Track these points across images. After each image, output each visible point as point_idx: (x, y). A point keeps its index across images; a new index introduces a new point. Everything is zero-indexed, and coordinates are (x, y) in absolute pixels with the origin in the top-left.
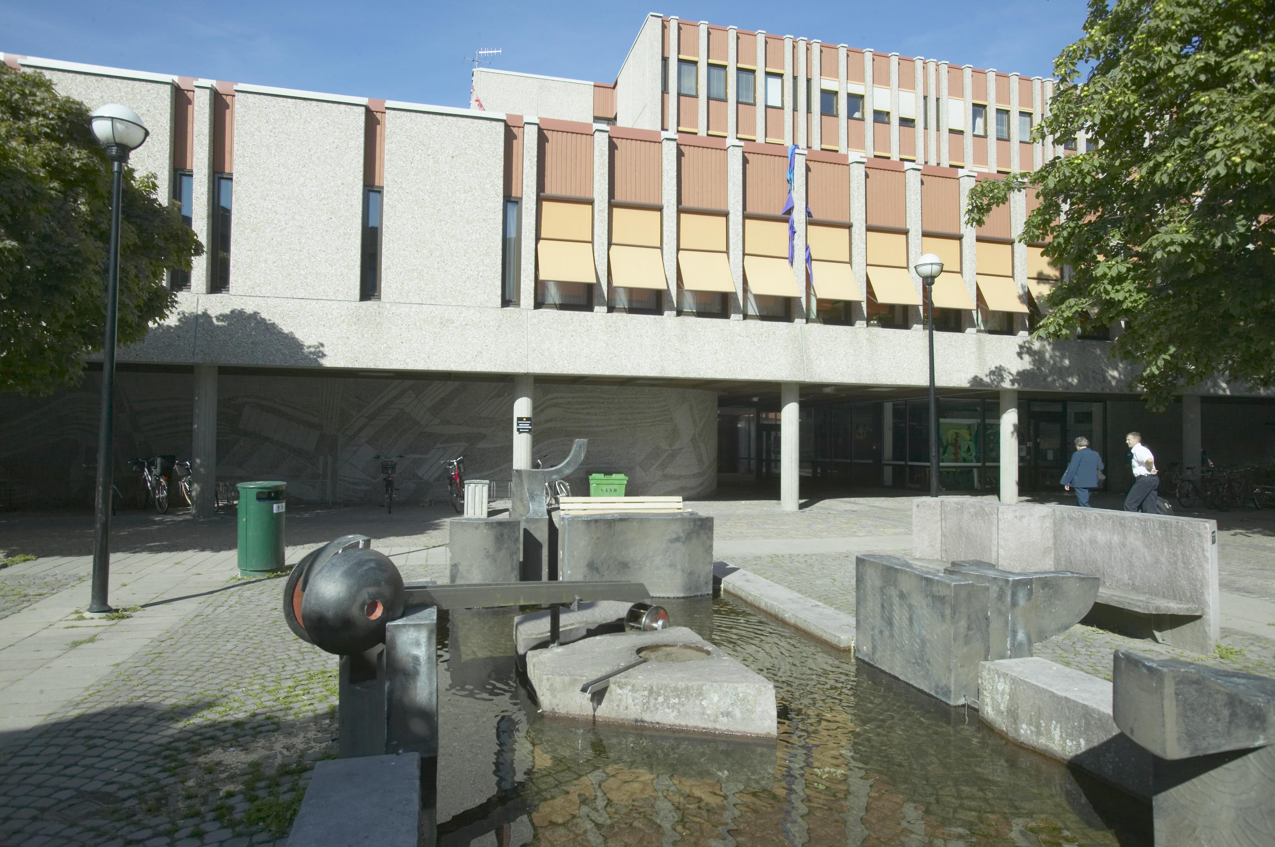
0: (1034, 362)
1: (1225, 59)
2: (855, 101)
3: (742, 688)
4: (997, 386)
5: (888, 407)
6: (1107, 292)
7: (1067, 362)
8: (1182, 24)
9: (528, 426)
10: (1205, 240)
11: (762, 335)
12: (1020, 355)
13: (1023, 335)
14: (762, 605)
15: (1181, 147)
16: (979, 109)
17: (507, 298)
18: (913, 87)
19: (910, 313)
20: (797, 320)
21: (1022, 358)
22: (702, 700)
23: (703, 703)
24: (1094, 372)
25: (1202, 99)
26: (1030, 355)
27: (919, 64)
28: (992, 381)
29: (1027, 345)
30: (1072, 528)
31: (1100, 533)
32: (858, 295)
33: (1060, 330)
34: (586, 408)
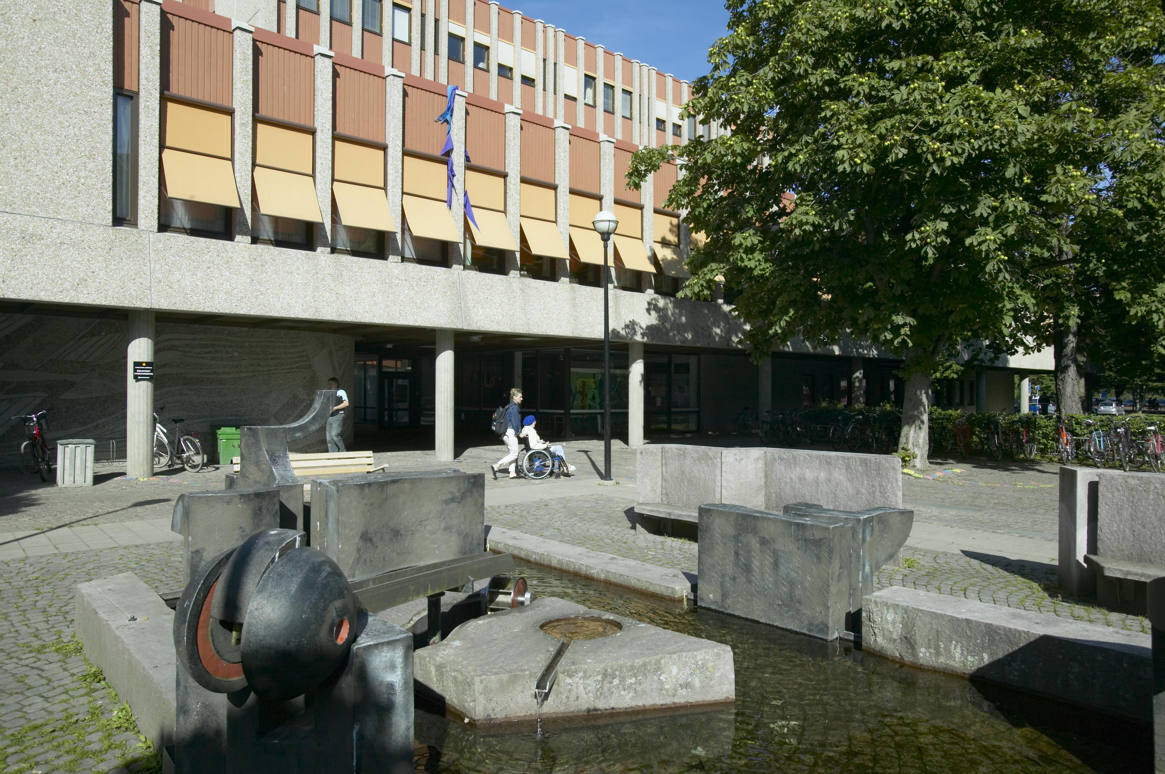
0: (660, 318)
1: (842, 77)
2: (481, 50)
3: (700, 656)
4: (631, 339)
5: (518, 356)
6: (742, 259)
7: (684, 319)
8: (816, 41)
9: (148, 373)
10: (827, 223)
11: (420, 279)
12: (648, 310)
13: (650, 293)
14: (554, 563)
15: (807, 144)
16: (590, 80)
17: (118, 215)
18: (534, 48)
19: (557, 267)
20: (455, 266)
21: (650, 314)
22: (660, 675)
23: (662, 678)
24: (703, 328)
25: (832, 107)
26: (656, 311)
27: (540, 27)
28: (627, 334)
29: (654, 302)
30: (783, 468)
31: (808, 470)
32: (513, 245)
33: (703, 290)
34: (210, 352)
